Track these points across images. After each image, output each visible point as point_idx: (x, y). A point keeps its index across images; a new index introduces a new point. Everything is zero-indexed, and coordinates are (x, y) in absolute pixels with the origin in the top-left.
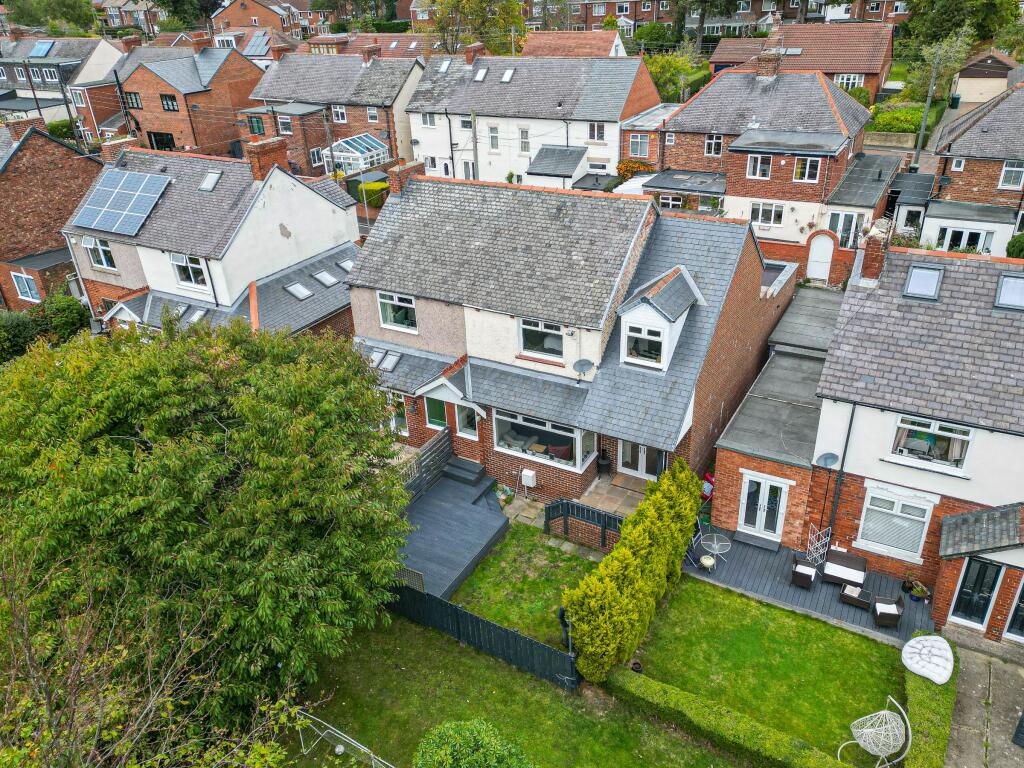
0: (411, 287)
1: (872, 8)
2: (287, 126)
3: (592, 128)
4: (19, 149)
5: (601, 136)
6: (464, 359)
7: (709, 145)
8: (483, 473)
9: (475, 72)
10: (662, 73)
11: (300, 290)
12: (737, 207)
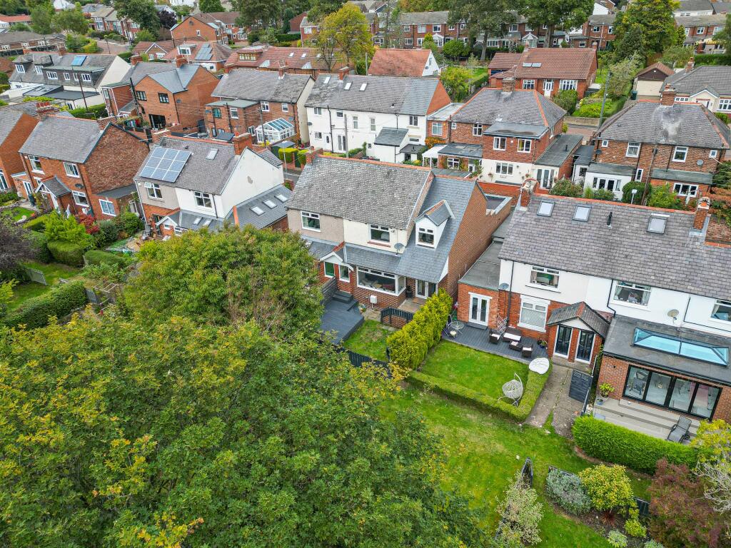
0: (317, 209)
1: (595, 30)
2: (235, 114)
3: (411, 118)
4: (104, 134)
5: (416, 124)
6: (343, 244)
7: (475, 130)
8: (352, 298)
9: (344, 85)
10: (455, 80)
11: (258, 210)
12: (488, 165)
